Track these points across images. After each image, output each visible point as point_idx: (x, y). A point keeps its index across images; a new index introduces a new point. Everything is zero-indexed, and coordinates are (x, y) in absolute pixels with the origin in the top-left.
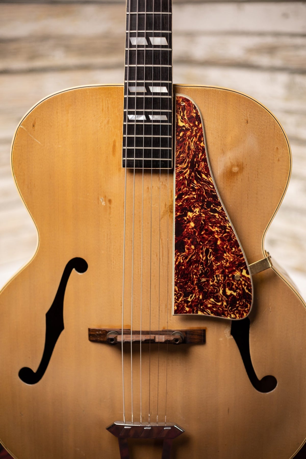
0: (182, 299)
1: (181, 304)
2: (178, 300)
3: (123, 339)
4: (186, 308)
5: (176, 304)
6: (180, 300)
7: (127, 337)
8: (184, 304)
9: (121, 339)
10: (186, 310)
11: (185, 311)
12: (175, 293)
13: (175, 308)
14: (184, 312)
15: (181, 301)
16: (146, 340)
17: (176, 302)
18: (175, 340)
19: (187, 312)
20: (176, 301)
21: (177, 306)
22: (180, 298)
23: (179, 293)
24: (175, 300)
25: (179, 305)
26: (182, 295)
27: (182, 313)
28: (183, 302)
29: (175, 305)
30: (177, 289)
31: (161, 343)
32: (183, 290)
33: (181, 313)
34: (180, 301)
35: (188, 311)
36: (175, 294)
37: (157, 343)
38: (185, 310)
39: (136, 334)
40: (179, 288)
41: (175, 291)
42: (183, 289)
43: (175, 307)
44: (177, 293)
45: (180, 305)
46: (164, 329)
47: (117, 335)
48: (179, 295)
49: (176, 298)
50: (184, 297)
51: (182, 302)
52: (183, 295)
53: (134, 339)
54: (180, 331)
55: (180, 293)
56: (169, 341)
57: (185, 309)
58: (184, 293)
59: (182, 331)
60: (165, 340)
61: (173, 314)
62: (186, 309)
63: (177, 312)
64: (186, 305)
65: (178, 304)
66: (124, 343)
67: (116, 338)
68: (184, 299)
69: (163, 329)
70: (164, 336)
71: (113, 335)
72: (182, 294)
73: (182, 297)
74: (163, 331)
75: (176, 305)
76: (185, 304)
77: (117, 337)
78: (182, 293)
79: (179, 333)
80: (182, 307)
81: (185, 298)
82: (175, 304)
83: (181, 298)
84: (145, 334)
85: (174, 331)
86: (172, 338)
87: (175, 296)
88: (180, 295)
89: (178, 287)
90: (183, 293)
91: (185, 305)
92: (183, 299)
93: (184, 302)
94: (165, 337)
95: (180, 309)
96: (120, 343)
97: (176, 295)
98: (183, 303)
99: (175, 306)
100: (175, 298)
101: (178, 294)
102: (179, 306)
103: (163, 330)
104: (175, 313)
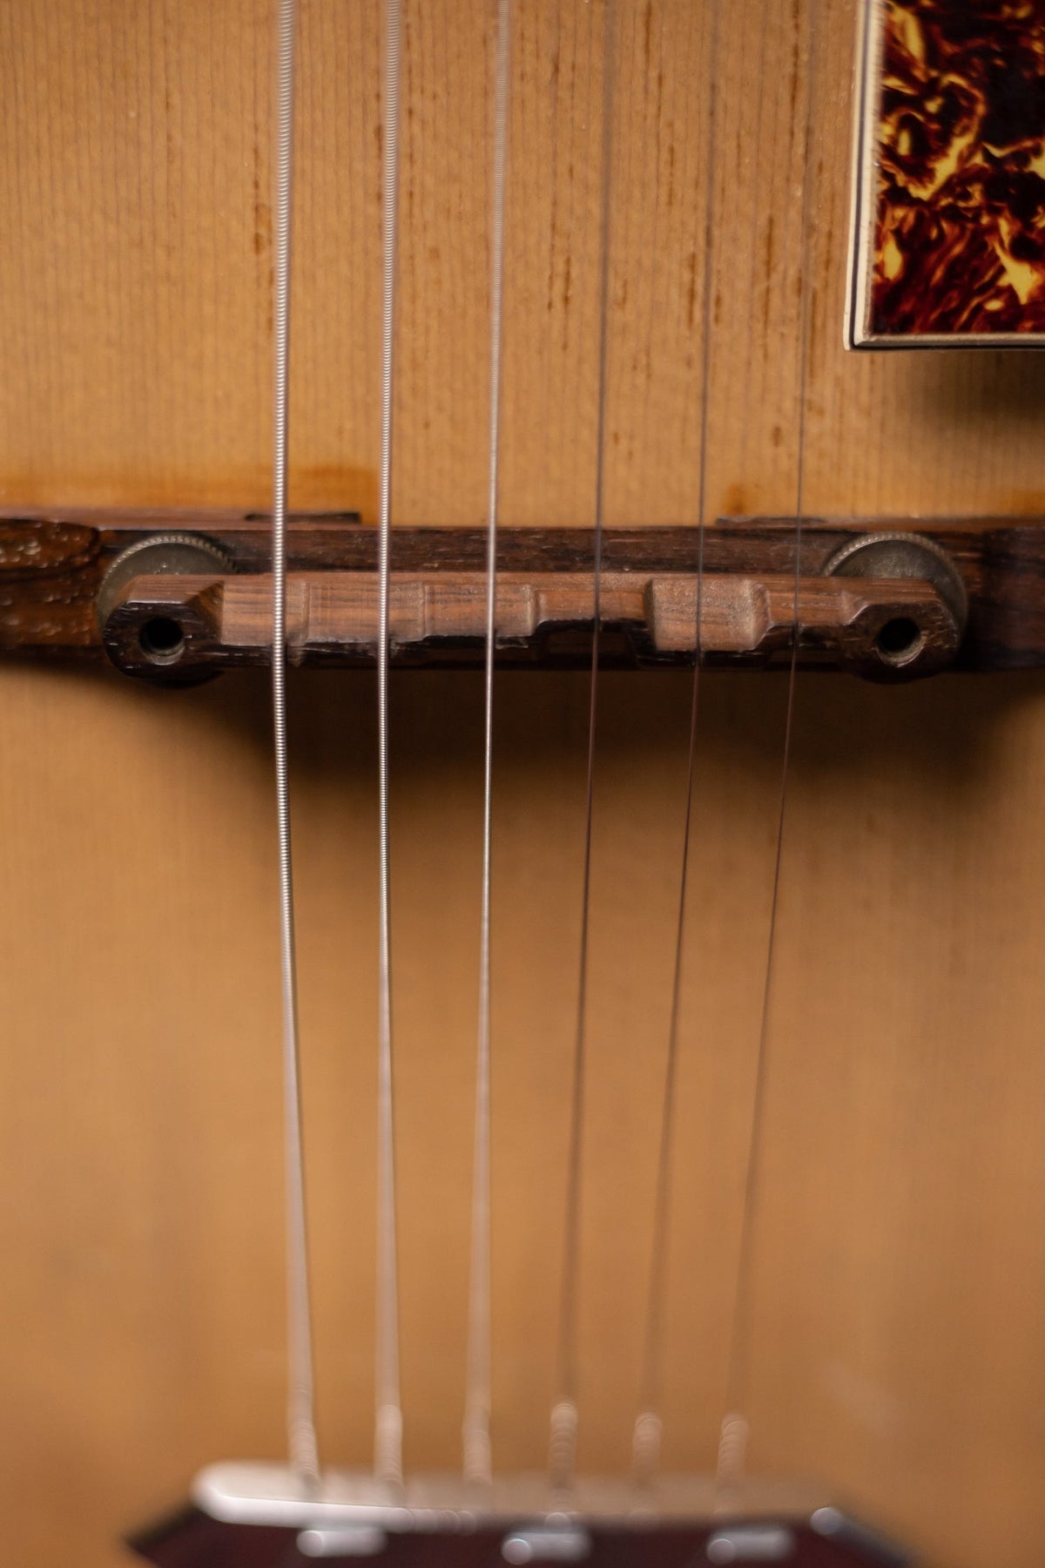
0: (963, 159)
1: (953, 214)
2: (918, 167)
3: (290, 622)
4: (1006, 260)
5: (899, 213)
6: (945, 168)
7: (326, 601)
8: (985, 220)
9: (258, 621)
10: (1010, 292)
11: (994, 305)
12: (894, 82)
13: (878, 268)
14: (980, 307)
15: (957, 185)
16: (545, 632)
17: (892, 196)
18: (877, 628)
19: (1014, 316)
20: (901, 179)
21: (903, 245)
22: (942, 151)
23: (930, 88)
24: (886, 175)
25: (934, 233)
26: (970, 112)
27: (966, 328)
28: (977, 193)
29: (889, 225)
30: (914, 44)
31: (722, 660)
32: (986, 54)
33: (944, 326)
34: (949, 187)
35: (1033, 301)
36: (890, 102)
37: (681, 659)
38: (999, 292)
39: (433, 569)
40: (936, 29)
41: (894, 61)
42: (979, 42)
43: (877, 258)
44: (908, 91)
45: (945, 225)
46: (738, 508)
47: (214, 578)
48: (932, 106)
49: (895, 140)
50: (989, 133)
51: (967, 196)
52: (981, 109)
53: (410, 615)
54: (916, 532)
55: (951, 92)
56: (814, 636)
57: (1002, 270)
58: (993, 83)
59: (942, 534)
60: (762, 627)
61: (860, 337)
62: (1004, 281)
63: (907, 307)
64: (1004, 227)
65: (919, 218)
66: (297, 661)
67: (203, 608)
68: (988, 157)
69: (722, 514)
70: (746, 588)
71: (166, 577)
72: (972, 100)
73: (965, 130)
74: (725, 531)
75: (897, 233)
76: (995, 212)
77: (213, 592)
78: (974, 83)
79: (915, 547)
80: (958, 249)
81: (997, 153)
82: (882, 212)
83: (960, 144)
84: (528, 568)
85: (850, 534)
86: (847, 608)
87: (893, 119)
88: (943, 108)
89: (924, 17)
90: (977, 93)
91: (994, 229)
92: (978, 159)
93: (986, 193)
94: (759, 595)
95: (939, 274)
96: (253, 662)
97: (904, 111)
98: (977, 212)
99: (879, 244)
100: (888, 151)
101: (917, 103)
102: (930, 246)
103: (719, 521)
104: (875, 326)
